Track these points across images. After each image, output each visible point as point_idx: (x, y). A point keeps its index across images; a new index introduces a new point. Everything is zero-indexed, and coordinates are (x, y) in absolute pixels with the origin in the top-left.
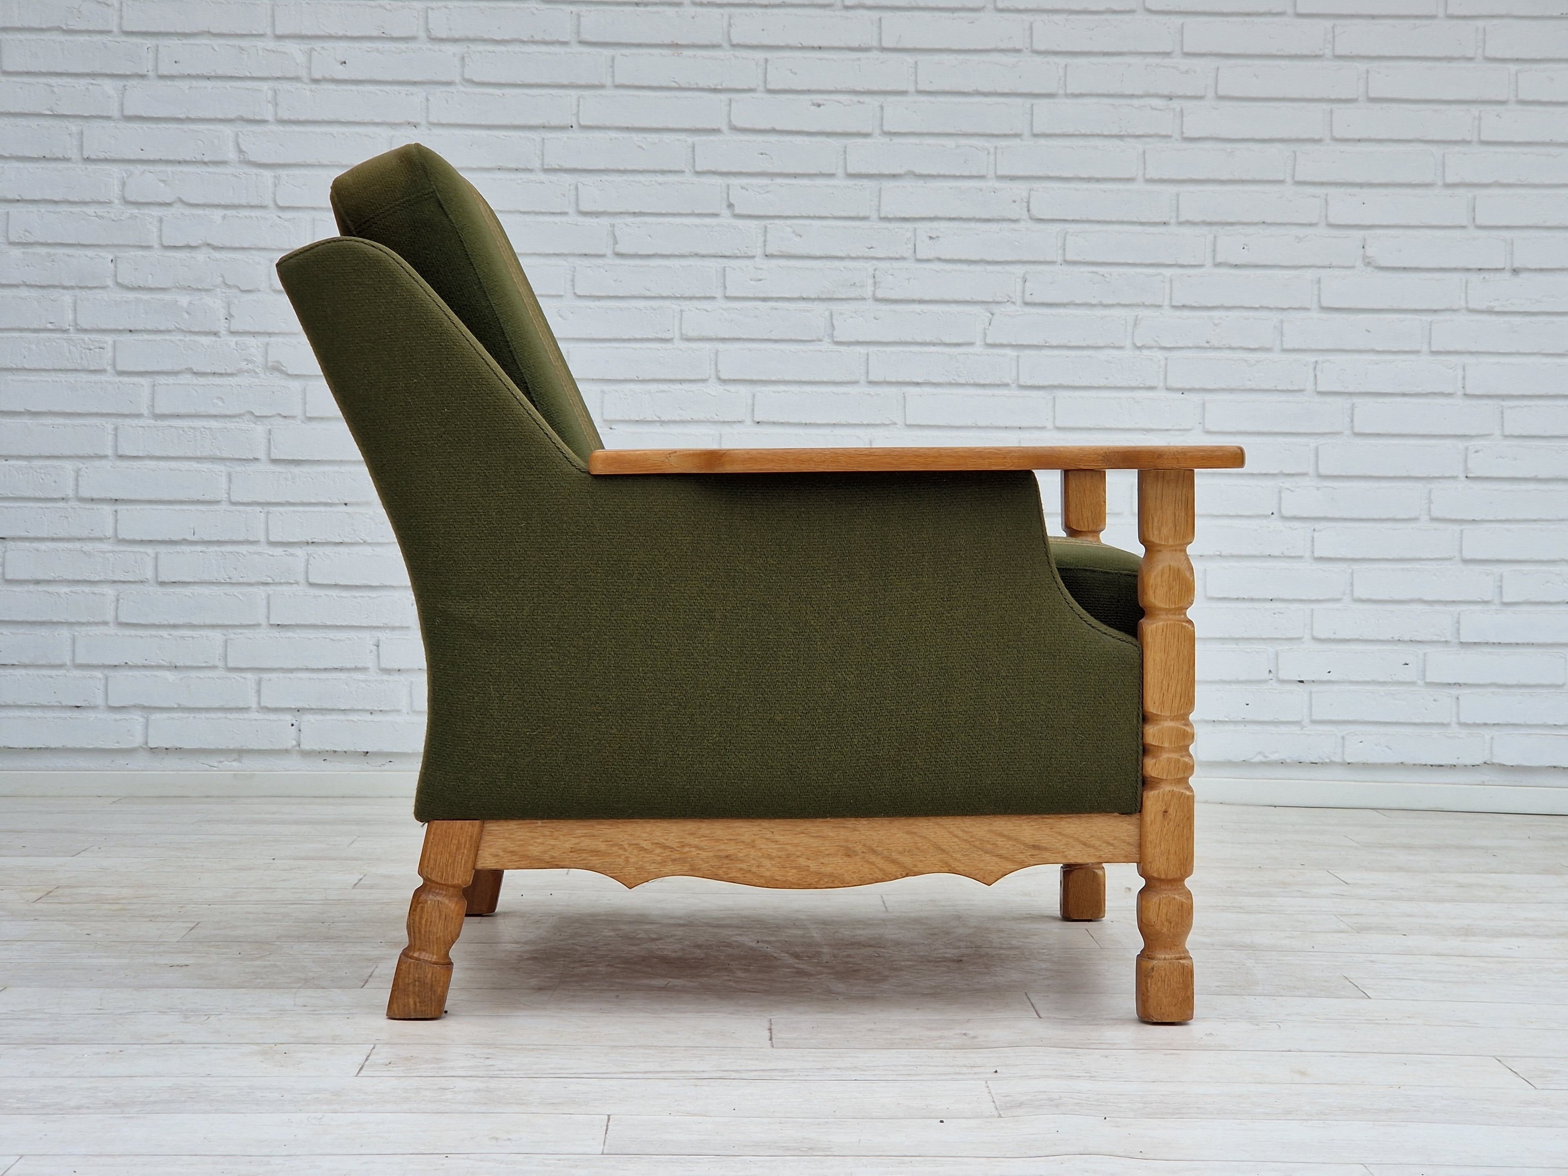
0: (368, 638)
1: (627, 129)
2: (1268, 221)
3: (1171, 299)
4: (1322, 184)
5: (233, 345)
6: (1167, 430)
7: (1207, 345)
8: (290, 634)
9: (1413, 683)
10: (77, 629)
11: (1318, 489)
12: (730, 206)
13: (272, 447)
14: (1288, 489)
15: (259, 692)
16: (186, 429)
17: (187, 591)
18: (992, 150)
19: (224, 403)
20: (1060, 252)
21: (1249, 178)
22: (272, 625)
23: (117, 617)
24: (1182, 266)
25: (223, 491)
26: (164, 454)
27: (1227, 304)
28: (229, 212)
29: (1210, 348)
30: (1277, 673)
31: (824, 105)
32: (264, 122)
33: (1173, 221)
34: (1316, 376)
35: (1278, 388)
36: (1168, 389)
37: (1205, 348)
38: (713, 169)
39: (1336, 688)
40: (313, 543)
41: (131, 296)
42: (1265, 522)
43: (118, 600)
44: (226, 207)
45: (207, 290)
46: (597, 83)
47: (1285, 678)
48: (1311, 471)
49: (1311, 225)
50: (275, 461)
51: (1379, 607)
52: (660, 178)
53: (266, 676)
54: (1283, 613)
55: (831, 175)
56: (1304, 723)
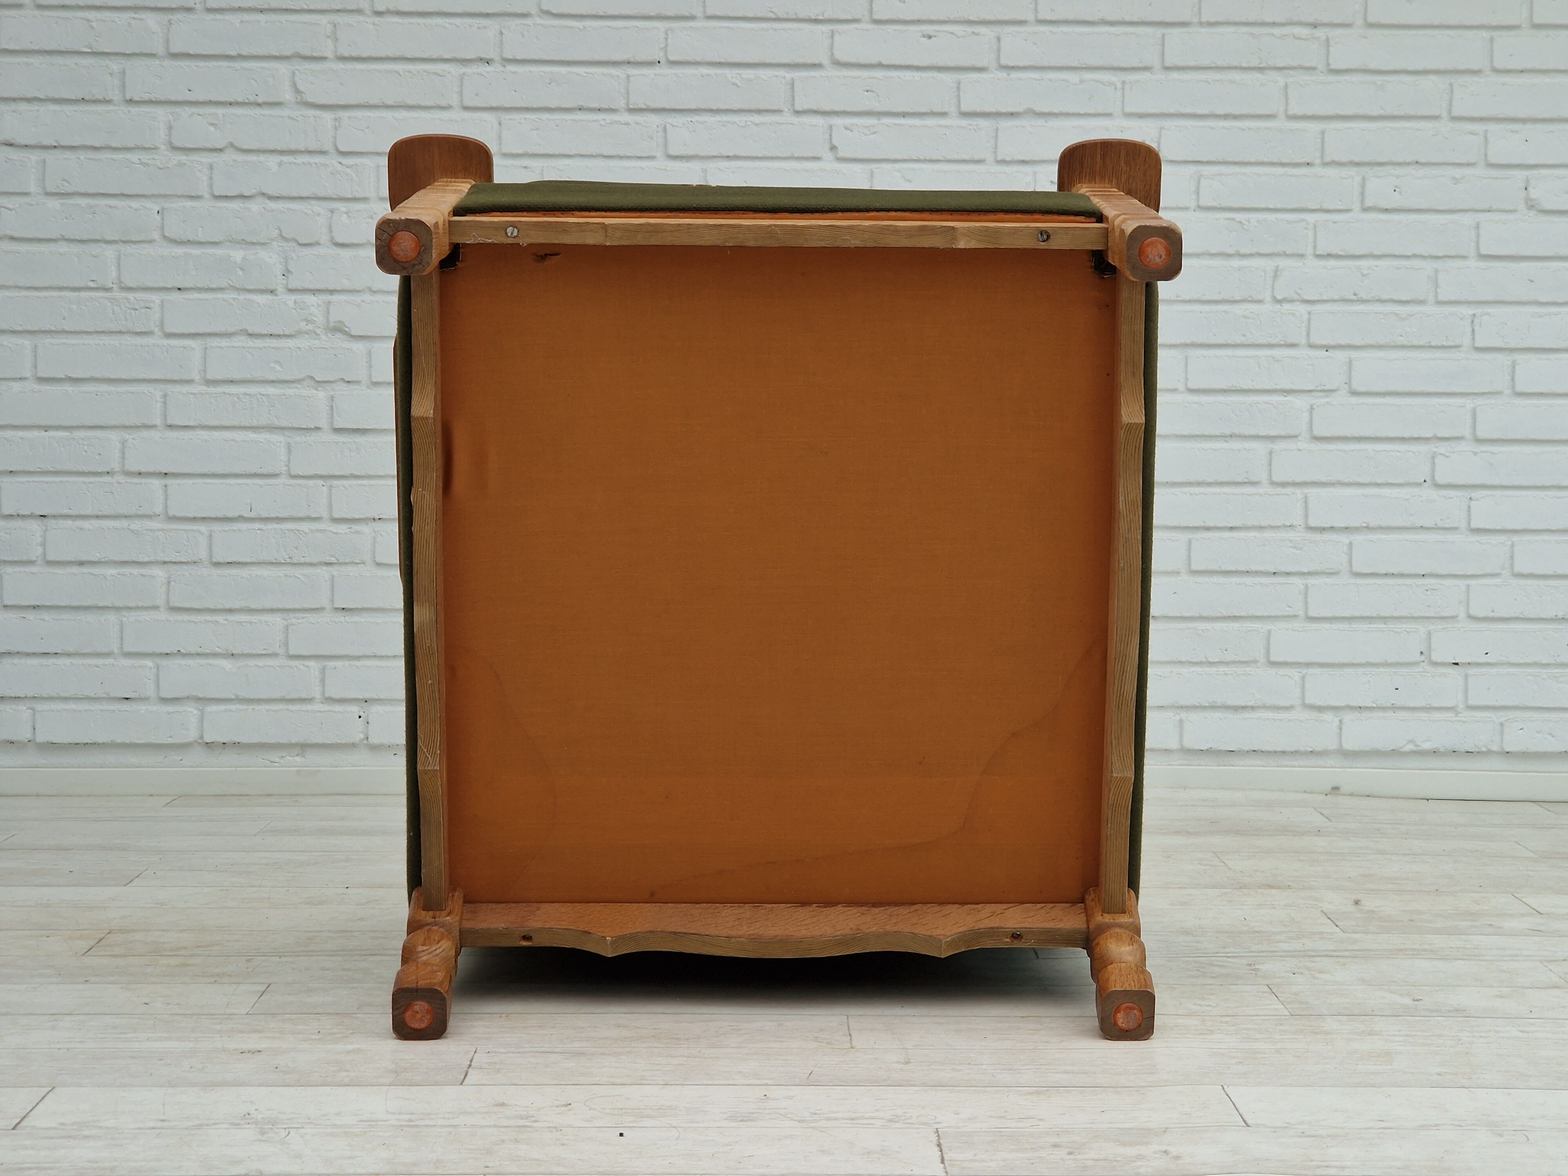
1: (720, 64)
2: (1423, 160)
3: (1315, 247)
4: (1481, 120)
5: (291, 303)
6: (1310, 391)
7: (1355, 298)
8: (356, 618)
10: (126, 614)
11: (1475, 454)
12: (833, 148)
13: (336, 417)
14: (1442, 454)
15: (323, 681)
16: (241, 396)
17: (245, 572)
18: (1119, 85)
19: (282, 367)
20: (1194, 197)
21: (1402, 113)
22: (336, 609)
23: (168, 602)
24: (1328, 211)
25: (282, 464)
26: (217, 423)
27: (1376, 252)
28: (285, 159)
29: (1358, 300)
30: (1430, 655)
31: (935, 36)
32: (324, 59)
33: (1318, 161)
34: (1473, 330)
35: (1433, 344)
36: (1312, 346)
37: (1352, 301)
38: (814, 108)
39: (1493, 671)
40: (379, 519)
41: (180, 251)
42: (1416, 491)
43: (169, 582)
44: (282, 152)
45: (263, 244)
46: (686, 14)
47: (1439, 660)
48: (1467, 433)
49: (1469, 165)
50: (338, 431)
51: (1542, 583)
52: (757, 118)
53: (331, 664)
54: (1436, 590)
55: (943, 114)
56: (1458, 709)
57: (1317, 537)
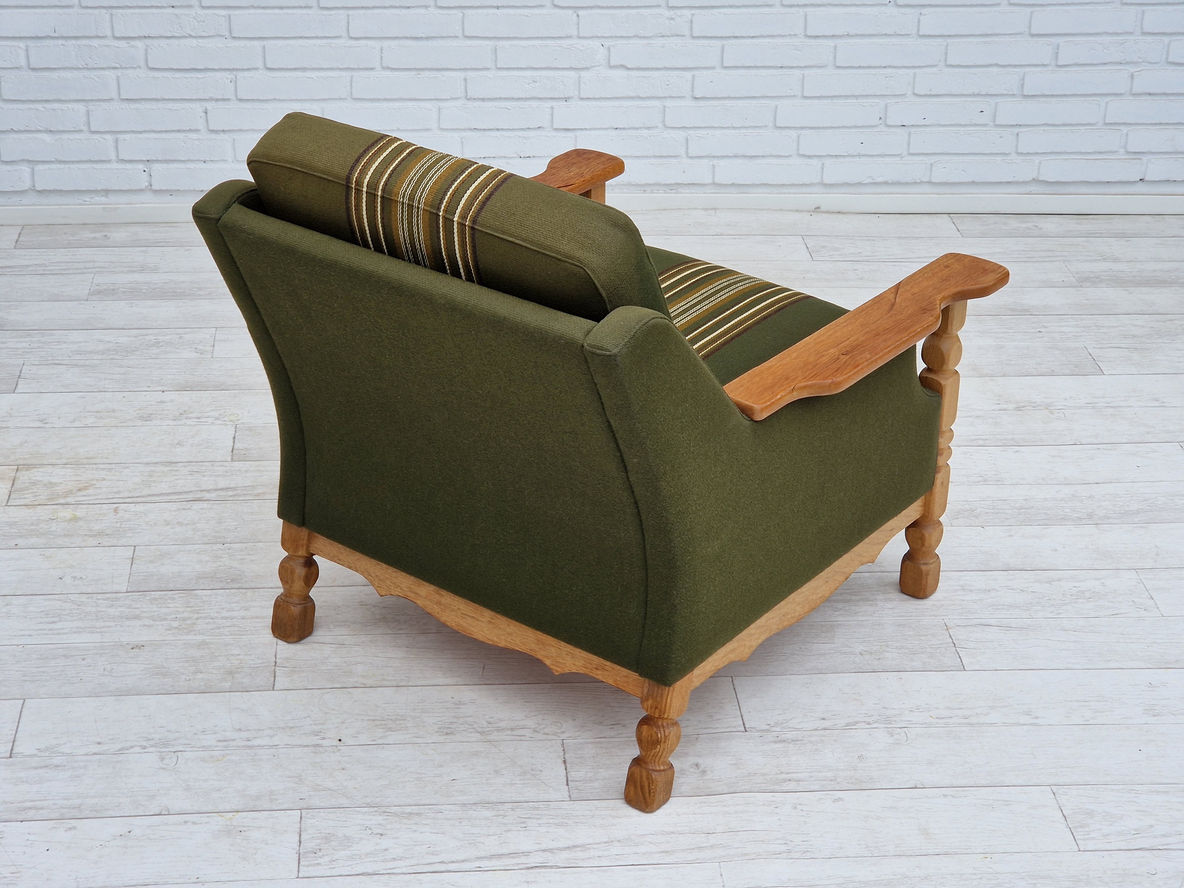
0: (198, 107)
9: (986, 125)
15: (117, 148)
17: (55, 75)
22: (122, 100)
30: (886, 120)
39: (928, 130)
40: (149, 37)
42: (884, 8)
47: (892, 124)
53: (121, 137)
54: (892, 77)
56: (903, 155)
57: (813, 42)
